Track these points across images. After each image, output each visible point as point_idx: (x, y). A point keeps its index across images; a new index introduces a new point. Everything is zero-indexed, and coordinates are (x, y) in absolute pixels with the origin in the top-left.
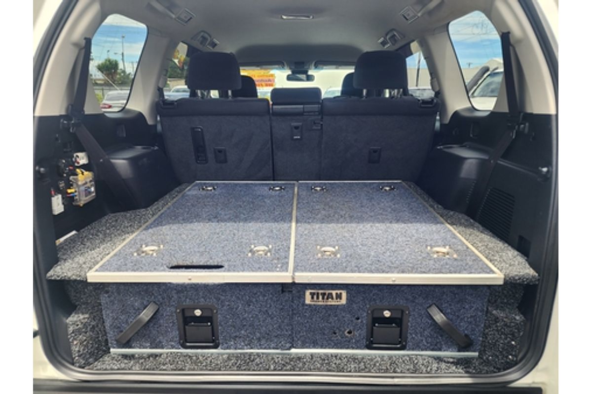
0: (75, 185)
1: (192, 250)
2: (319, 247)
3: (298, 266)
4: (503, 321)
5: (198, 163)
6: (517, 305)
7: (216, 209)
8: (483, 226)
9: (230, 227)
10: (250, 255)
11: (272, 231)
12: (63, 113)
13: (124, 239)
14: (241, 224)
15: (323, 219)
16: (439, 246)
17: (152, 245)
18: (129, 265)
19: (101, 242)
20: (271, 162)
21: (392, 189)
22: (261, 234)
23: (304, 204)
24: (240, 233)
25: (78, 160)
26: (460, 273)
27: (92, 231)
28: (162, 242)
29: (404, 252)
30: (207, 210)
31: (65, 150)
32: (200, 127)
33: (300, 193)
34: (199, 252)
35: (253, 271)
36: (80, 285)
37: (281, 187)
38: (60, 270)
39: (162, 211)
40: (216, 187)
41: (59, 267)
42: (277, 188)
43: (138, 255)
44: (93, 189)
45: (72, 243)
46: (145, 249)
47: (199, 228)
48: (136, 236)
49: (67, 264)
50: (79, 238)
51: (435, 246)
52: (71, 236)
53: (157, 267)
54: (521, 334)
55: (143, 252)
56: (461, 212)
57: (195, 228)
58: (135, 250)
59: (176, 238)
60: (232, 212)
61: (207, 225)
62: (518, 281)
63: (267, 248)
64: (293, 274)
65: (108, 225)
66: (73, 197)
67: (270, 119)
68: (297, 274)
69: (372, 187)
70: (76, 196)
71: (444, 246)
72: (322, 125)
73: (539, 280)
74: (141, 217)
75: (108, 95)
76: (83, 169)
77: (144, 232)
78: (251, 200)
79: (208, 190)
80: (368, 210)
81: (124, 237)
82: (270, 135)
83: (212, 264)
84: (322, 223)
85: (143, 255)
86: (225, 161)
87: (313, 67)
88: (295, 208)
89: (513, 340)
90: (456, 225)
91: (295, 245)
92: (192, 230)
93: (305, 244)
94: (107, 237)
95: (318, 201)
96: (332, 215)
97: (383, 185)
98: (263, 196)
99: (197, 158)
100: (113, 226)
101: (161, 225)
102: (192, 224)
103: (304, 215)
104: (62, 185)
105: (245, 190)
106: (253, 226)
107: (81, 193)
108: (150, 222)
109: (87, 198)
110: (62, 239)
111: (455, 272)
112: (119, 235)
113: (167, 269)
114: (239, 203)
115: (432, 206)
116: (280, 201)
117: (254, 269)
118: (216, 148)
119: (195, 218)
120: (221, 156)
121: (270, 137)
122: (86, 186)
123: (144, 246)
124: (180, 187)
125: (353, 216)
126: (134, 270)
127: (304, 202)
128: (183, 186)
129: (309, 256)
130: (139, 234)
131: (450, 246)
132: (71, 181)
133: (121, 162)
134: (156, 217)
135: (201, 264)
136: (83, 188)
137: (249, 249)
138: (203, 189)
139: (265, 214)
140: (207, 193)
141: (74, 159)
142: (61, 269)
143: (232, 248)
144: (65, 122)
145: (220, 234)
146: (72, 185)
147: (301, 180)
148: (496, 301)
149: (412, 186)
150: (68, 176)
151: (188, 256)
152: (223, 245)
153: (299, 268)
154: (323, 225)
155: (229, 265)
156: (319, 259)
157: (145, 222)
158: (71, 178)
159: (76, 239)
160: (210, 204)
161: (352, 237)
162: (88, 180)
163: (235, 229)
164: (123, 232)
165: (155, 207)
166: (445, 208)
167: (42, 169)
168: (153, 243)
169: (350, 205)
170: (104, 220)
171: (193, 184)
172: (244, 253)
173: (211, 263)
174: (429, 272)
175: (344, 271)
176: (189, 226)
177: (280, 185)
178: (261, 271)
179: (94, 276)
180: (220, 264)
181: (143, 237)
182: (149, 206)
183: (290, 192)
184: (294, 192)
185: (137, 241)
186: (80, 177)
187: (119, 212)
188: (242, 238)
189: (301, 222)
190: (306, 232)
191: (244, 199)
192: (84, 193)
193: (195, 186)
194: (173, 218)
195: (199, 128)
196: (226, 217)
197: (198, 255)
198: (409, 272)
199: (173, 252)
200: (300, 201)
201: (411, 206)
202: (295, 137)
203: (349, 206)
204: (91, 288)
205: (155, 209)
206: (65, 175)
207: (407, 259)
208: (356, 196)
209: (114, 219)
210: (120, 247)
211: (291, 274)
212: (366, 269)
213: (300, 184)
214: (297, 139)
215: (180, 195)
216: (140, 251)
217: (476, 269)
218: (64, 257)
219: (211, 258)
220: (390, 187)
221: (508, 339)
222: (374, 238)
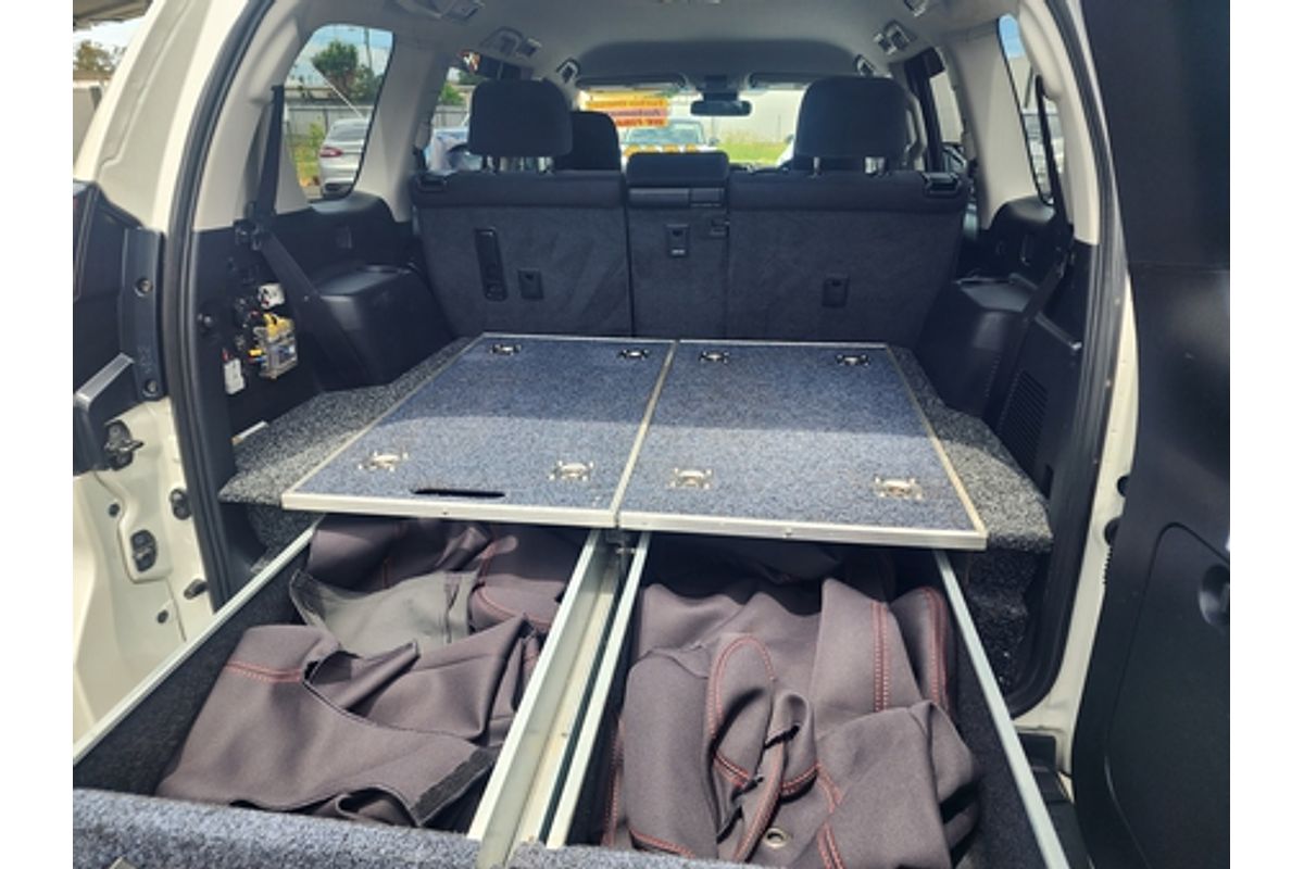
0: (262, 343)
1: (455, 464)
2: (676, 470)
3: (629, 500)
4: (988, 614)
5: (488, 298)
6: (1023, 590)
7: (512, 391)
8: (1004, 442)
9: (528, 424)
10: (552, 477)
11: (601, 437)
12: (240, 217)
13: (343, 441)
14: (550, 421)
15: (703, 419)
16: (899, 478)
17: (391, 452)
18: (350, 484)
19: (306, 443)
20: (628, 299)
21: (861, 362)
22: (579, 443)
23: (675, 387)
24: (543, 439)
25: (267, 298)
26: (910, 526)
27: (291, 424)
28: (407, 447)
29: (827, 485)
30: (494, 393)
31: (244, 281)
32: (493, 228)
33: (676, 365)
34: (466, 468)
35: (551, 505)
36: (272, 514)
37: (643, 353)
38: (239, 488)
39: (414, 392)
40: (519, 347)
41: (237, 483)
42: (635, 354)
43: (366, 467)
44: (292, 350)
45: (258, 441)
46: (377, 458)
47: (474, 425)
48: (365, 435)
49: (251, 477)
50: (270, 434)
51: (890, 478)
52: (257, 431)
53: (394, 491)
54: (1021, 639)
55: (373, 464)
56: (976, 416)
57: (466, 425)
58: (361, 459)
59: (432, 442)
60: (538, 398)
61: (489, 421)
62: (1013, 546)
63: (584, 468)
64: (618, 513)
65: (319, 413)
66: (259, 363)
67: (626, 214)
68: (624, 514)
69: (821, 356)
70: (264, 361)
71: (907, 479)
72: (728, 228)
73: (1052, 545)
74: (376, 401)
75: (335, 128)
76: (275, 313)
77: (378, 429)
78: (578, 375)
79: (504, 353)
80: (793, 403)
81: (342, 436)
82: (625, 247)
83: (487, 490)
84: (697, 426)
85: (374, 468)
86: (539, 296)
87: (748, 86)
88: (655, 395)
89: (1005, 650)
90: (951, 439)
91: (635, 465)
92: (462, 428)
93: (654, 463)
94: (316, 435)
95: (705, 384)
96: (721, 412)
97: (846, 353)
98: (602, 369)
99: (487, 287)
100: (328, 415)
101: (409, 418)
102: (463, 419)
103: (669, 409)
104: (241, 342)
105: (571, 355)
106: (569, 426)
107: (273, 357)
108: (391, 410)
109: (284, 365)
110: (243, 436)
111: (903, 525)
112: (336, 431)
113: (409, 493)
114: (556, 382)
115: (922, 401)
116: (631, 381)
117: (552, 500)
118: (522, 269)
119: (470, 407)
120: (532, 287)
121: (625, 251)
122: (281, 344)
123: (375, 454)
124: (453, 345)
125: (761, 415)
126: (356, 494)
127: (677, 383)
128: (459, 343)
129: (653, 485)
130: (368, 433)
131: (918, 477)
132: (255, 336)
133: (340, 300)
134: (401, 402)
135: (468, 488)
136: (275, 348)
137: (553, 467)
138: (495, 351)
139: (596, 405)
140: (500, 359)
141: (260, 297)
142: (242, 485)
143: (524, 465)
144: (244, 233)
145: (509, 439)
146: (257, 343)
147: (686, 337)
148: (983, 580)
149: (904, 357)
150: (251, 326)
151: (448, 475)
152: (509, 458)
153: (630, 503)
154: (700, 429)
155: (513, 494)
156: (670, 490)
157: (381, 412)
158: (256, 329)
159: (266, 436)
160: (503, 380)
161: (742, 454)
162: (284, 334)
163: (537, 431)
164: (343, 426)
165: (403, 383)
166: (948, 405)
167: (208, 320)
168: (392, 448)
169: (764, 393)
170: (312, 405)
171: (480, 339)
172: (543, 473)
173: (483, 488)
174: (856, 522)
175: (706, 513)
176: (458, 421)
177: (641, 347)
178: (564, 506)
179: (293, 500)
180: (499, 490)
181: (374, 437)
182: (390, 382)
183: (656, 362)
184: (664, 360)
185: (365, 445)
186: (271, 328)
187: (340, 389)
188: (546, 447)
189: (659, 423)
190: (663, 442)
191: (566, 374)
192: (277, 357)
193: (480, 343)
194: (432, 405)
195: (491, 230)
196: (525, 408)
197: (465, 472)
198: (820, 519)
199: (422, 467)
200: (671, 381)
201: (880, 400)
202: (675, 252)
203: (761, 395)
204: (290, 519)
205: (402, 388)
206: (245, 326)
207: (826, 498)
208: (782, 376)
209: (329, 403)
210: (335, 454)
211: (614, 513)
212: (746, 511)
213: (682, 344)
214: (678, 256)
215: (450, 362)
216: (368, 462)
217: (943, 522)
218: (247, 466)
219: (485, 480)
220: (858, 357)
221: (997, 648)
222: (785, 459)
